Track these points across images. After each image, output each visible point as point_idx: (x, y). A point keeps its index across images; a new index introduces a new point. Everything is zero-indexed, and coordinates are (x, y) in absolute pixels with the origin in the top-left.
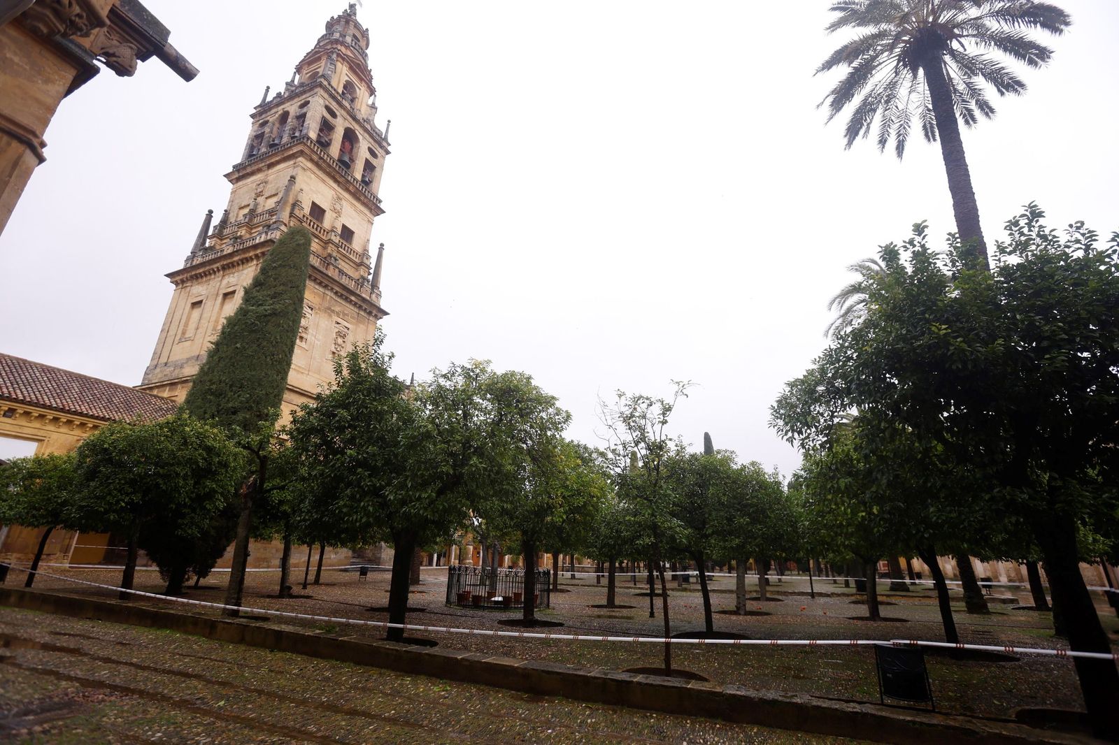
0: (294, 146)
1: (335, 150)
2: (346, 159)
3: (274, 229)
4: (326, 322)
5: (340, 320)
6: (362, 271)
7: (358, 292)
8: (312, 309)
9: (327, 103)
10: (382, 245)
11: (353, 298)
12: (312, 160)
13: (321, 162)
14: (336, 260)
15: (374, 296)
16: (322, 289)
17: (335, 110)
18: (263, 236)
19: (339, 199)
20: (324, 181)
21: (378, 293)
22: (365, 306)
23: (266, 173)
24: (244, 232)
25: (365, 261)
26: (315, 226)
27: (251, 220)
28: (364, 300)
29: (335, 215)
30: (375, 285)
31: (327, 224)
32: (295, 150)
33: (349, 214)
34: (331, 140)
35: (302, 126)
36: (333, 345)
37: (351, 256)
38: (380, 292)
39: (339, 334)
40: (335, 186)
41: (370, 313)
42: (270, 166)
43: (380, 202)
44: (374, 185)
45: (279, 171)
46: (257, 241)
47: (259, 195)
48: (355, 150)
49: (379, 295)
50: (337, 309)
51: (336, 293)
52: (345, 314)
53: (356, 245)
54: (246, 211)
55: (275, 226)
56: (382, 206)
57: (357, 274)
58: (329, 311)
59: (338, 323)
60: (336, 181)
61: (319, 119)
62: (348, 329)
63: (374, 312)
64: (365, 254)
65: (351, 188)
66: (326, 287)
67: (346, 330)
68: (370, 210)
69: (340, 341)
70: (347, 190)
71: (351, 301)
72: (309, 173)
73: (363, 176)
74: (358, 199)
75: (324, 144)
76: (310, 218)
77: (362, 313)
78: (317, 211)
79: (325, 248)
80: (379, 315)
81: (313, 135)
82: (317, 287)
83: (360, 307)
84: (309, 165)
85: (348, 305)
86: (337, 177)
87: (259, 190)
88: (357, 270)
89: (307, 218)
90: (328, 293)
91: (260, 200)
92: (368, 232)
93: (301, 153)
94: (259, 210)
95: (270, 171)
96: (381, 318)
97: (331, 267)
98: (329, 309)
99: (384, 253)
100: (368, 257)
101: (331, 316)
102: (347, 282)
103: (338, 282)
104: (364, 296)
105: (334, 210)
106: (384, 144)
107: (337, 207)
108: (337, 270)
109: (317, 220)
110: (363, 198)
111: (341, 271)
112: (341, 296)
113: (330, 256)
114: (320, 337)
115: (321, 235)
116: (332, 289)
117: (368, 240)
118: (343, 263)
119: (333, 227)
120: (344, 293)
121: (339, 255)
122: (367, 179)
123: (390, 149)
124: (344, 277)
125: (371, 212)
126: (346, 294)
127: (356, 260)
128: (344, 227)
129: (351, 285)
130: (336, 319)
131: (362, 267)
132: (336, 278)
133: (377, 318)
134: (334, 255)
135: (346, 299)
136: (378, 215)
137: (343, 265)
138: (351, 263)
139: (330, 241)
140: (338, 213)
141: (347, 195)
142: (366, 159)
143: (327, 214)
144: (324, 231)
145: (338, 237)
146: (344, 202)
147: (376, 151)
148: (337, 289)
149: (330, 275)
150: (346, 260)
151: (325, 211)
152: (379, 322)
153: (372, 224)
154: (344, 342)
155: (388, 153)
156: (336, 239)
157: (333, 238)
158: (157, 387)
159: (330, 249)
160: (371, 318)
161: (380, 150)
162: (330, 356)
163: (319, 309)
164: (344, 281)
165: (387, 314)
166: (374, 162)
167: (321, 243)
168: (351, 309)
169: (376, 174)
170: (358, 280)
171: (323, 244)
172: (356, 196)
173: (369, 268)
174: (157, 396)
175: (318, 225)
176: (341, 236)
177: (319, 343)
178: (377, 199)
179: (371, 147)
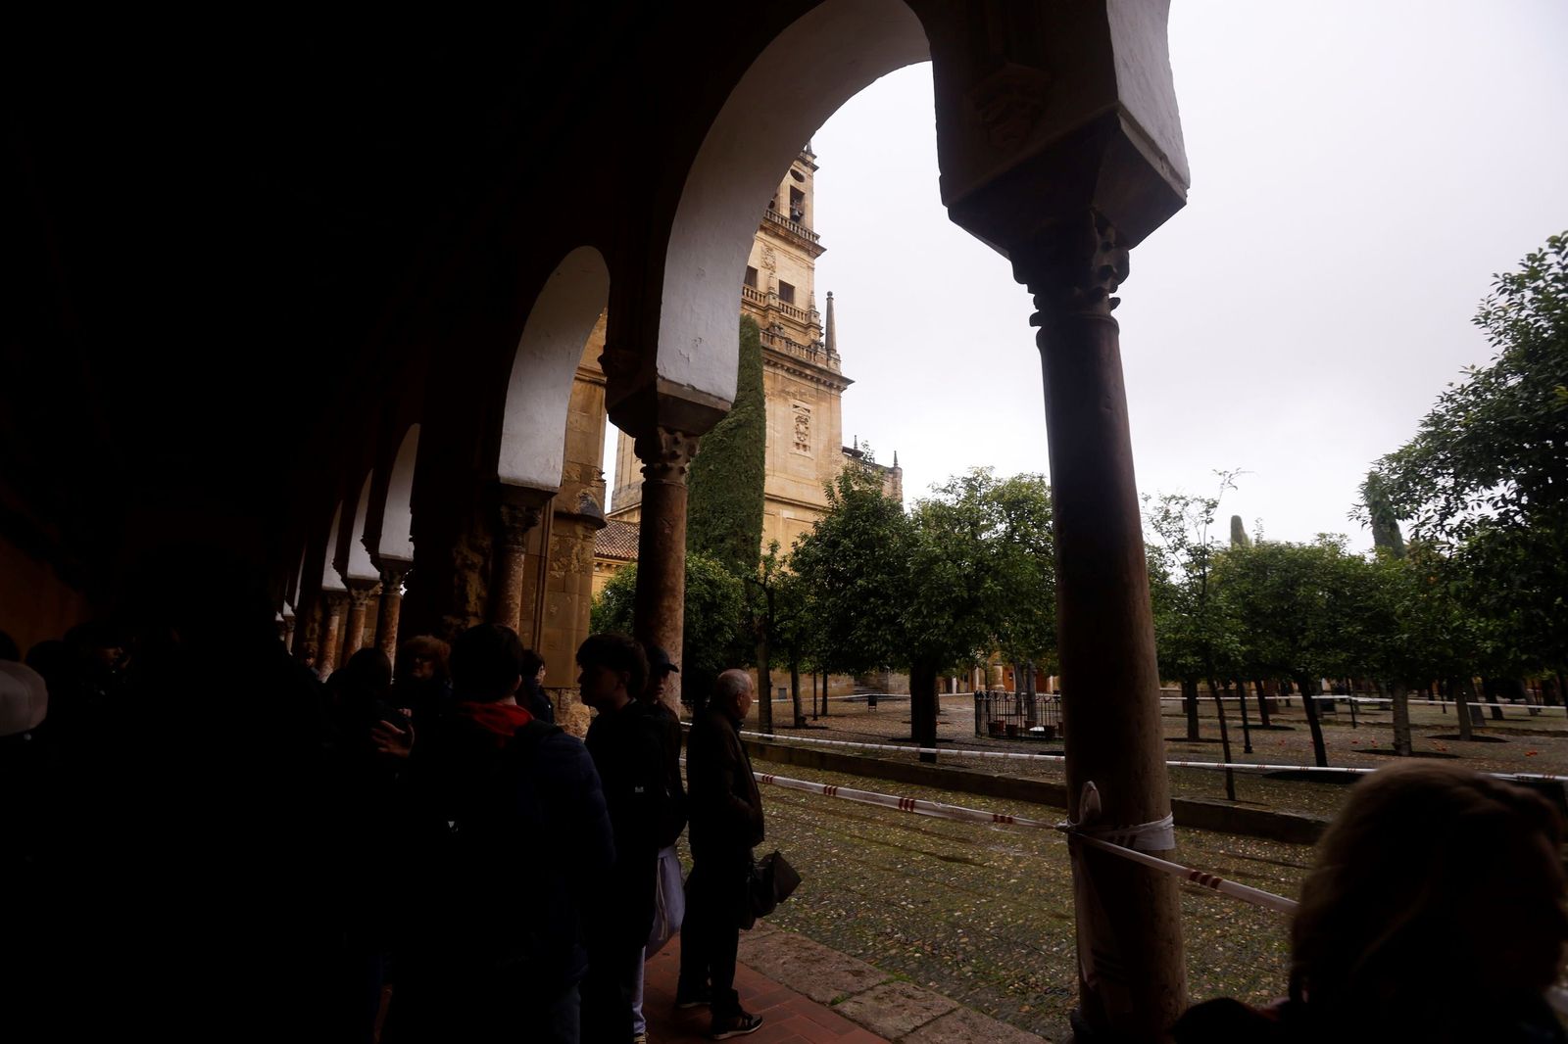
4: (785, 409)
5: (798, 403)
6: (812, 335)
7: (812, 363)
10: (830, 294)
11: (808, 372)
14: (780, 328)
15: (831, 363)
19: (770, 249)
21: (836, 357)
22: (823, 379)
25: (814, 320)
26: (750, 293)
28: (821, 371)
29: (768, 272)
30: (830, 348)
31: (761, 287)
33: (785, 266)
36: (796, 435)
37: (796, 319)
38: (838, 355)
39: (799, 420)
41: (831, 386)
43: (818, 237)
44: (806, 218)
49: (838, 360)
50: (792, 389)
51: (788, 370)
52: (802, 394)
53: (800, 303)
56: (821, 242)
57: (807, 339)
58: (784, 394)
59: (796, 407)
60: (762, 228)
62: (809, 411)
63: (836, 383)
64: (811, 312)
65: (781, 232)
66: (775, 365)
67: (807, 413)
68: (808, 252)
69: (802, 428)
70: (777, 236)
71: (807, 375)
73: (792, 210)
74: (791, 243)
77: (821, 387)
79: (765, 317)
80: (842, 385)
83: (818, 381)
85: (803, 381)
88: (806, 334)
90: (781, 372)
92: (810, 281)
96: (845, 389)
97: (777, 339)
98: (783, 391)
99: (835, 303)
100: (817, 315)
101: (786, 399)
102: (797, 354)
103: (786, 356)
104: (820, 365)
105: (767, 266)
106: (809, 158)
107: (770, 261)
108: (784, 341)
109: (750, 284)
110: (796, 240)
111: (789, 341)
112: (794, 372)
113: (772, 325)
114: (779, 428)
115: (757, 302)
116: (782, 366)
117: (812, 293)
118: (789, 330)
119: (770, 288)
120: (797, 368)
121: (782, 321)
122: (797, 213)
123: (816, 162)
124: (793, 347)
125: (809, 254)
126: (799, 368)
127: (803, 322)
128: (782, 283)
129: (803, 356)
130: (793, 401)
131: (812, 329)
132: (785, 352)
133: (840, 389)
134: (777, 322)
135: (801, 375)
136: (818, 255)
137: (788, 332)
138: (798, 328)
139: (769, 307)
140: (771, 268)
141: (777, 242)
142: (791, 187)
143: (759, 272)
144: (760, 295)
145: (777, 299)
146: (776, 253)
147: (801, 172)
148: (788, 364)
149: (777, 350)
150: (792, 325)
151: (756, 270)
152: (843, 394)
153: (813, 269)
154: (807, 428)
155: (815, 168)
156: (775, 302)
157: (772, 302)
158: (626, 512)
159: (772, 317)
160: (833, 392)
161: (805, 168)
162: (795, 449)
163: (773, 394)
164: (794, 352)
165: (851, 382)
166: (801, 187)
167: (759, 312)
168: (808, 386)
169: (806, 201)
170: (809, 346)
171: (762, 313)
172: (788, 239)
173: (819, 328)
174: (629, 523)
175: (752, 292)
176: (781, 297)
177: (779, 436)
178: (813, 236)
179: (794, 168)
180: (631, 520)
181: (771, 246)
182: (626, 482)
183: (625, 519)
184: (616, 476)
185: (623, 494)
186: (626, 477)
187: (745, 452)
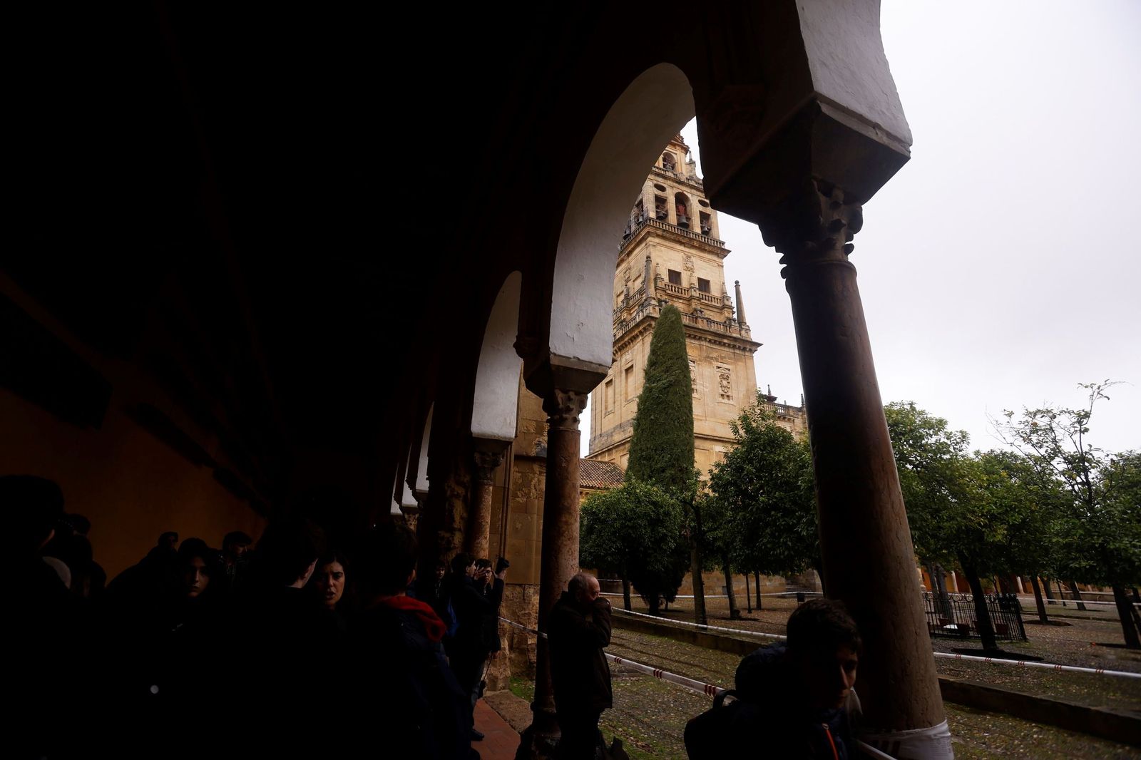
0: (641, 231)
1: (673, 218)
2: (684, 221)
3: (647, 306)
4: (709, 370)
5: (720, 364)
6: (727, 313)
7: (728, 334)
8: (694, 362)
9: (655, 182)
10: (737, 282)
11: (725, 341)
12: (658, 236)
13: (665, 234)
14: (701, 312)
15: (743, 332)
16: (697, 342)
17: (662, 184)
18: (641, 314)
19: (689, 257)
20: (672, 248)
21: (747, 328)
22: (738, 345)
23: (627, 261)
24: (625, 315)
25: (726, 303)
26: (677, 289)
27: (628, 303)
28: (735, 339)
29: (689, 273)
30: (741, 321)
31: (685, 284)
32: (643, 234)
33: (702, 267)
34: (667, 211)
35: (643, 211)
36: (720, 389)
37: (713, 303)
38: (748, 326)
39: (722, 377)
40: (682, 248)
41: (744, 349)
42: (629, 254)
43: (723, 243)
44: (714, 231)
45: (637, 255)
46: (638, 320)
47: (627, 281)
48: (688, 209)
49: (748, 330)
50: (715, 355)
51: (710, 341)
52: (722, 358)
53: (715, 291)
54: (622, 297)
55: (647, 303)
56: (726, 247)
57: (722, 317)
58: (708, 359)
59: (719, 368)
60: (681, 243)
61: (653, 199)
62: (729, 370)
63: (748, 347)
64: (724, 297)
65: (695, 244)
66: (700, 339)
67: (727, 372)
68: (717, 255)
69: (725, 383)
70: (693, 247)
71: (725, 344)
72: (659, 247)
73: (702, 228)
74: (704, 250)
75: (662, 217)
76: (670, 285)
77: (737, 351)
78: (675, 276)
79: (689, 305)
80: (753, 348)
81: (652, 215)
82: (693, 341)
83: (734, 347)
84: (657, 240)
85: (722, 348)
86: (681, 239)
87: (627, 277)
88: (721, 313)
89: (668, 286)
90: (703, 343)
91: (630, 284)
92: (721, 275)
93: (649, 234)
94: (631, 294)
95: (630, 258)
96: (756, 351)
97: (700, 320)
98: (708, 357)
99: (741, 289)
100: (728, 298)
101: (711, 363)
102: (716, 329)
103: (708, 331)
104: (734, 335)
105: (688, 269)
107: (689, 265)
108: (705, 321)
109: (676, 283)
110: (707, 248)
111: (709, 320)
112: (715, 342)
113: (695, 310)
114: (707, 384)
115: (683, 295)
116: (706, 339)
117: (724, 283)
118: (708, 312)
119: (691, 284)
120: (716, 339)
121: (703, 307)
122: (706, 229)
124: (713, 324)
125: (718, 257)
126: (718, 339)
127: (719, 305)
128: (699, 279)
129: (721, 330)
130: (715, 364)
131: (726, 309)
132: (706, 328)
133: (752, 351)
134: (699, 308)
135: (720, 344)
136: (725, 256)
137: (708, 314)
138: (715, 310)
139: (692, 298)
140: (691, 270)
141: (693, 251)
142: (700, 211)
143: (682, 274)
144: (685, 290)
145: (697, 291)
146: (693, 259)
148: (709, 337)
149: (700, 327)
150: (710, 309)
151: (680, 273)
152: (755, 355)
153: (722, 266)
154: (729, 383)
156: (696, 294)
157: (694, 293)
158: (600, 454)
159: (694, 304)
160: (747, 354)
162: (721, 399)
163: (700, 360)
164: (714, 328)
165: (760, 345)
167: (685, 302)
168: (726, 351)
169: (712, 219)
170: (725, 322)
171: (687, 302)
172: (701, 248)
173: (731, 308)
174: (601, 462)
175: (678, 288)
176: (700, 289)
177: (707, 390)
178: (720, 243)
179: (701, 199)
180: (603, 460)
181: (690, 254)
182: (598, 433)
183: (599, 459)
184: (592, 428)
185: (597, 441)
186: (598, 428)
187: (677, 404)
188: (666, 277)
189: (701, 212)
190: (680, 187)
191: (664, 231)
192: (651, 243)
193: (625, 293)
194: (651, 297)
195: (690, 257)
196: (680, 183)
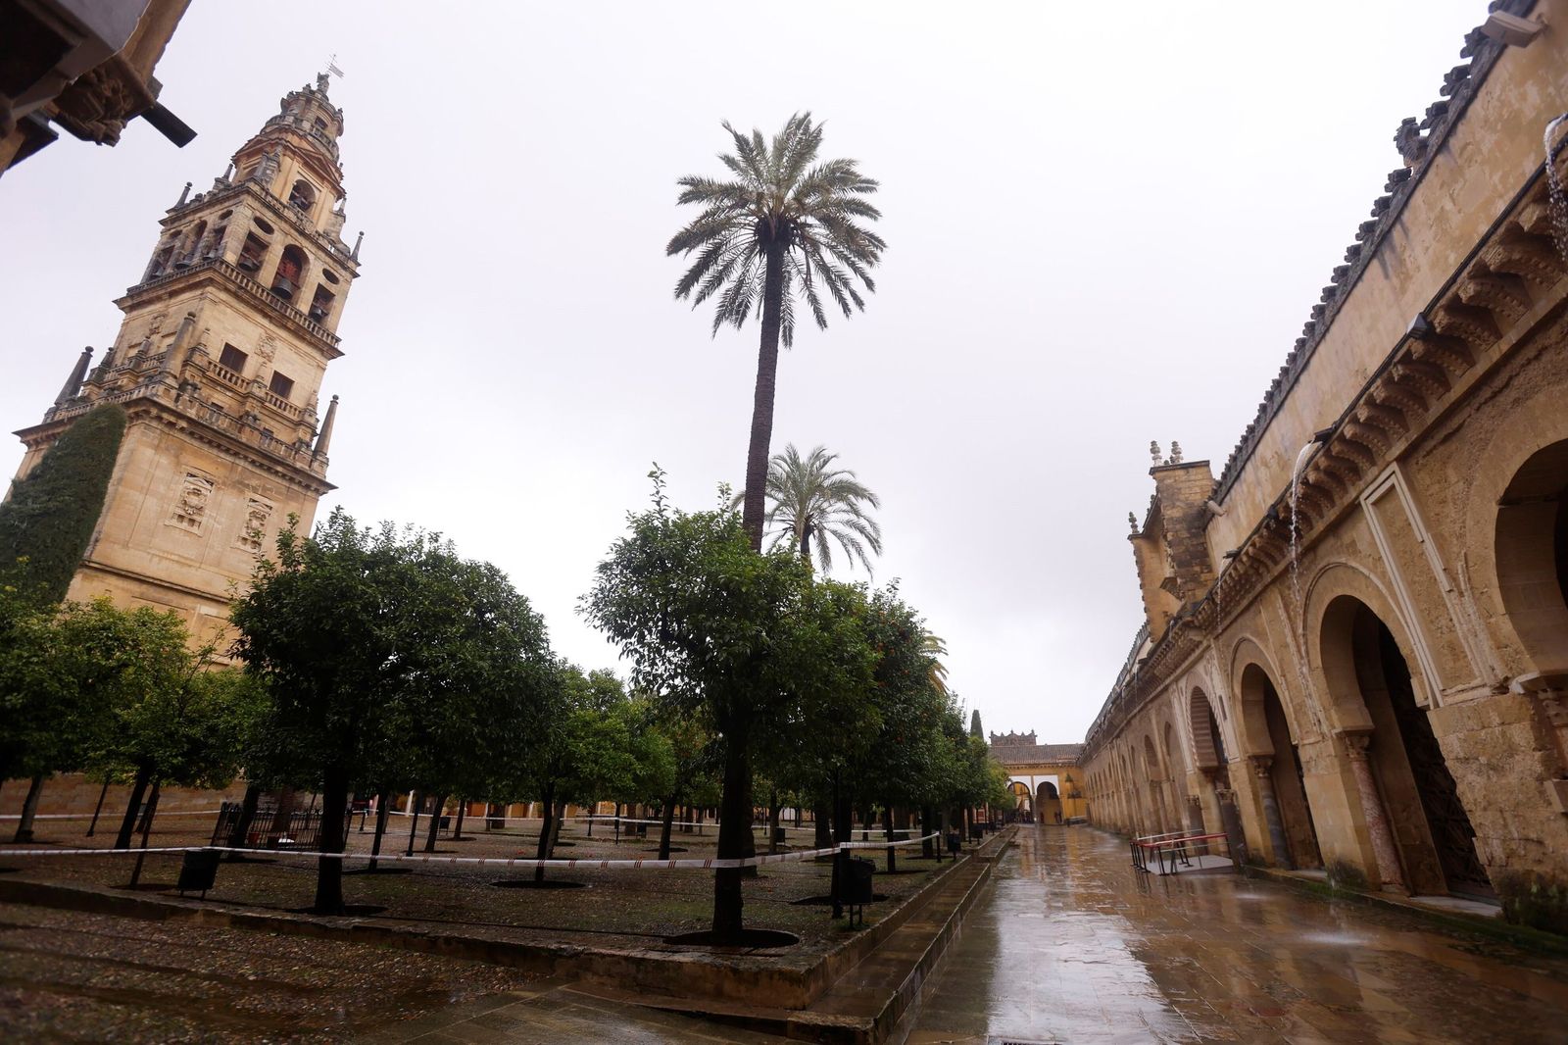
0: (201, 271)
1: (267, 276)
2: (286, 286)
3: (155, 383)
4: (235, 500)
5: (257, 497)
6: (302, 433)
7: (290, 461)
8: (212, 484)
9: (258, 214)
10: (336, 398)
11: (279, 469)
12: (227, 290)
13: (240, 292)
14: (255, 418)
15: (315, 465)
16: (230, 458)
17: (270, 223)
18: (143, 390)
19: (271, 338)
20: (246, 317)
21: (324, 460)
22: (298, 478)
23: (167, 302)
24: (125, 380)
25: (307, 418)
26: (228, 376)
27: (138, 365)
28: (297, 471)
29: (261, 360)
30: (320, 451)
31: (248, 372)
32: (202, 277)
33: (288, 357)
34: (261, 263)
35: (219, 243)
36: (245, 530)
37: (286, 413)
38: (328, 459)
39: (254, 514)
40: (265, 322)
41: (308, 487)
42: (173, 294)
43: (338, 340)
44: (330, 320)
45: (182, 302)
46: (134, 397)
47: (154, 331)
48: (303, 273)
49: (326, 463)
50: (254, 482)
51: (253, 462)
52: (265, 489)
53: (296, 398)
54: (133, 352)
55: (159, 378)
56: (340, 347)
57: (294, 435)
58: (240, 486)
59: (254, 501)
60: (265, 315)
61: (242, 234)
62: (271, 508)
63: (314, 486)
64: (310, 408)
65: (289, 324)
66: (236, 454)
67: (267, 510)
68: (322, 351)
69: (255, 523)
70: (285, 327)
71: (277, 472)
72: (222, 307)
73: (313, 307)
74: (302, 339)
75: (249, 265)
76: (219, 366)
77: (296, 487)
78: (233, 357)
79: (243, 404)
80: (322, 489)
81: (231, 257)
82: (222, 455)
83: (292, 480)
84: (223, 296)
85: (272, 477)
86: (267, 310)
87: (155, 325)
88: (295, 430)
89: (215, 366)
90: (242, 463)
91: (155, 338)
92: (318, 381)
93: (211, 281)
94: (152, 352)
95: (173, 301)
96: (324, 493)
97: (247, 429)
98: (241, 483)
99: (339, 409)
100: (313, 413)
101: (242, 492)
104: (298, 465)
106: (351, 264)
107: (267, 349)
109: (235, 368)
110: (308, 337)
112: (261, 466)
113: (247, 414)
114: (223, 520)
115: (237, 388)
117: (315, 392)
118: (272, 422)
119: (258, 376)
120: (267, 462)
121: (264, 412)
122: (320, 312)
123: (358, 270)
125: (323, 354)
126: (269, 464)
127: (291, 418)
128: (277, 376)
130: (250, 495)
131: (299, 427)
132: (254, 443)
133: (319, 493)
134: (254, 412)
135: (267, 470)
136: (334, 358)
137: (269, 425)
138: (285, 422)
139: (249, 394)
140: (265, 356)
141: (283, 334)
142: (319, 284)
143: (249, 359)
144: (243, 381)
145: (265, 390)
146: (278, 344)
147: (338, 276)
148: (254, 458)
149: (244, 439)
150: (278, 418)
151: (246, 355)
152: (321, 498)
153: (324, 369)
154: (262, 525)
155: (355, 275)
156: (260, 392)
160: (309, 493)
161: (343, 272)
162: (239, 543)
163: (224, 483)
164: (266, 446)
165: (333, 487)
166: (332, 288)
167: (235, 396)
168: (274, 482)
169: (335, 303)
170: (294, 444)
171: (239, 398)
172: (299, 333)
173: (313, 428)
175: (234, 374)
177: (220, 527)
178: (333, 338)
179: (329, 268)
181: (272, 335)
187: (44, 541)
188: (215, 354)
189: (320, 286)
190: (301, 239)
191: (241, 288)
192: (209, 295)
193: (141, 348)
194: (169, 373)
195: (273, 339)
196: (302, 233)
